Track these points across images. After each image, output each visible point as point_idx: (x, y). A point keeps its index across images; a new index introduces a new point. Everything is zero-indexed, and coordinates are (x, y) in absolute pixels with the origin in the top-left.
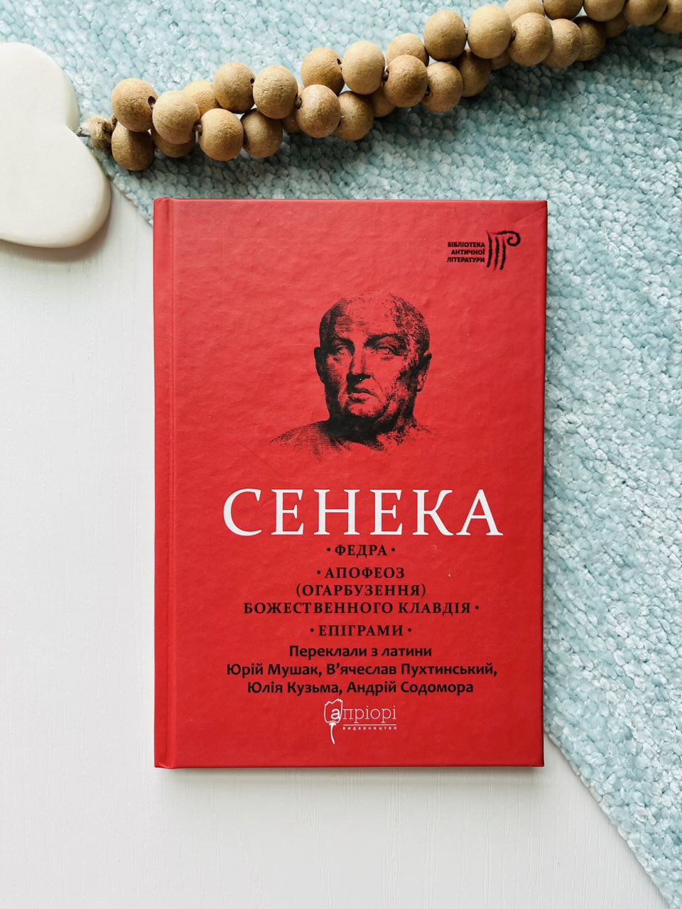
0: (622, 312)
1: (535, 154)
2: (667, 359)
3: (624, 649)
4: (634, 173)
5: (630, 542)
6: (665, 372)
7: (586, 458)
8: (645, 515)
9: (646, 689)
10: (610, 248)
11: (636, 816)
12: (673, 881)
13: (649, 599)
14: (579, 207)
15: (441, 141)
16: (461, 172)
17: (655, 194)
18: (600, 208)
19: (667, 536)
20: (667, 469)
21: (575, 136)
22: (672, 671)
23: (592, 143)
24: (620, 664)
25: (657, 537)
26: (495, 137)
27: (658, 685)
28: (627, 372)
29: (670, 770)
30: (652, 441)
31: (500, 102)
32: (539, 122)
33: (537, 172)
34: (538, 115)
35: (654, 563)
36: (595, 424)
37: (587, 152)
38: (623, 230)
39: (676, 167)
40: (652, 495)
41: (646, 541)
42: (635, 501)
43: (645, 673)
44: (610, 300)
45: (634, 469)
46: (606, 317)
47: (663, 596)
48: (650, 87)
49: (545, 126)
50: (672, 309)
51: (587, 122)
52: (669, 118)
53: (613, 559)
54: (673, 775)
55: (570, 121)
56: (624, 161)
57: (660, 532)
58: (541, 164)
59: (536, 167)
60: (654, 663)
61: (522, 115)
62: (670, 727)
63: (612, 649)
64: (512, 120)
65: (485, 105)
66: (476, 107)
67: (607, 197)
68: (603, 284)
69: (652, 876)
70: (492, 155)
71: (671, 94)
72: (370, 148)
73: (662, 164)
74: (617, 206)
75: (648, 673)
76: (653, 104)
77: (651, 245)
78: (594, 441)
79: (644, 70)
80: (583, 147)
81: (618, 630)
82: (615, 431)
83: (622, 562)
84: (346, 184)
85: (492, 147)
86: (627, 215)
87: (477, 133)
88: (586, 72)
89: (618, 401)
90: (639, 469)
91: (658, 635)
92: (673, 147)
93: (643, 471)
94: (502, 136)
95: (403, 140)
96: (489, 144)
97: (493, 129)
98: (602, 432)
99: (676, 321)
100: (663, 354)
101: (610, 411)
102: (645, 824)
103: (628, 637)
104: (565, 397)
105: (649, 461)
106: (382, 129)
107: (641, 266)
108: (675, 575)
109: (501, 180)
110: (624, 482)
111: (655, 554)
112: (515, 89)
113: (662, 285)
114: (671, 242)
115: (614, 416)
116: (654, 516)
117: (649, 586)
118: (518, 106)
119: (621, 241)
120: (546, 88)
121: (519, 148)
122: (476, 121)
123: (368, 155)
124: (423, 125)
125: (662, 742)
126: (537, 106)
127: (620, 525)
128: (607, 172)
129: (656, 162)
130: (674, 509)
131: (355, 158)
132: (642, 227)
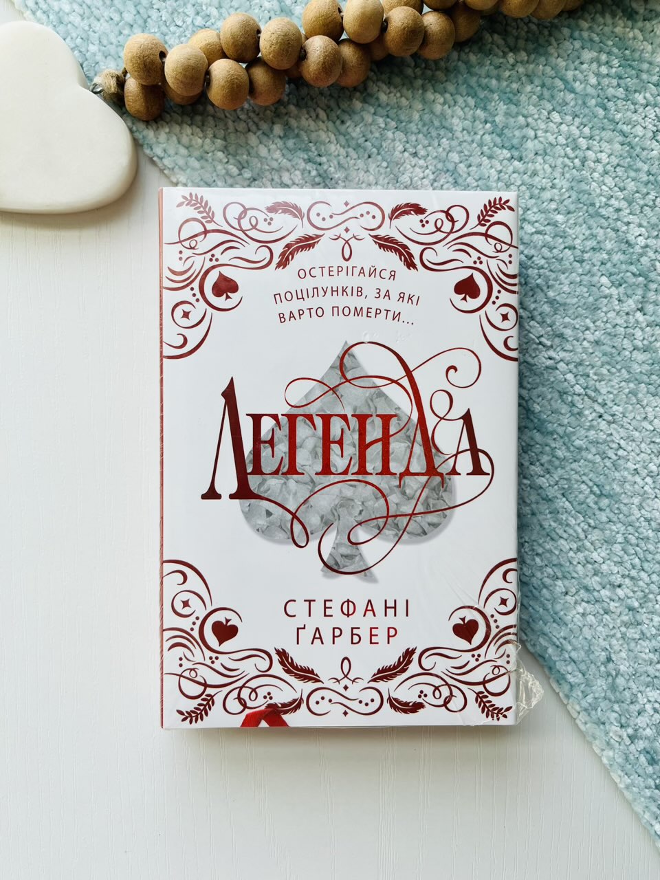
0: (601, 251)
1: (523, 95)
2: (643, 297)
3: (600, 575)
4: (616, 116)
5: (606, 472)
6: (641, 310)
7: (565, 393)
8: (621, 448)
9: (620, 613)
10: (592, 189)
11: (611, 734)
12: (645, 798)
13: (624, 527)
14: (564, 147)
15: (433, 82)
16: (453, 112)
17: (635, 137)
18: (584, 148)
19: (642, 469)
20: (641, 404)
21: (561, 80)
22: (645, 596)
23: (578, 86)
24: (597, 589)
25: (632, 469)
26: (485, 78)
27: (631, 609)
28: (605, 309)
29: (645, 691)
30: (627, 377)
31: (489, 46)
32: (527, 65)
33: (525, 112)
34: (526, 58)
35: (629, 493)
36: (574, 360)
37: (573, 95)
38: (605, 170)
39: (655, 112)
40: (628, 429)
41: (622, 472)
42: (611, 434)
43: (619, 598)
44: (591, 239)
45: (610, 404)
46: (586, 256)
47: (638, 524)
48: (631, 35)
49: (533, 70)
50: (648, 249)
51: (572, 67)
52: (648, 65)
53: (591, 488)
54: (647, 697)
55: (557, 65)
56: (607, 104)
57: (635, 464)
58: (529, 105)
59: (524, 107)
60: (628, 588)
61: (511, 58)
62: (643, 649)
63: (590, 574)
64: (501, 63)
65: (475, 48)
66: (467, 50)
67: (591, 138)
68: (585, 223)
69: (625, 792)
70: (482, 96)
71: (650, 42)
72: (365, 88)
73: (641, 109)
74: (600, 147)
75: (622, 597)
76: (633, 51)
77: (631, 186)
78: (573, 376)
79: (626, 19)
80: (568, 90)
81: (595, 556)
82: (593, 367)
83: (598, 492)
84: (343, 122)
85: (483, 88)
86: (609, 157)
87: (469, 74)
88: (572, 20)
89: (596, 338)
90: (615, 404)
91: (633, 562)
92: (653, 92)
93: (619, 406)
94: (492, 78)
95: (397, 80)
96: (479, 86)
97: (483, 71)
98: (580, 368)
99: (652, 260)
100: (640, 292)
101: (588, 348)
102: (620, 743)
103: (604, 563)
104: (545, 334)
105: (625, 396)
106: (376, 71)
107: (621, 206)
108: (649, 506)
109: (490, 120)
110: (600, 417)
111: (630, 485)
112: (505, 34)
113: (640, 226)
114: (650, 184)
115: (592, 353)
116: (629, 448)
117: (624, 515)
118: (507, 50)
119: (603, 181)
120: (534, 34)
121: (508, 90)
122: (466, 63)
123: (364, 95)
124: (416, 66)
125: (637, 664)
126: (525, 50)
127: (597, 456)
128: (591, 114)
129: (637, 106)
130: (648, 442)
131: (350, 98)
132: (623, 169)
